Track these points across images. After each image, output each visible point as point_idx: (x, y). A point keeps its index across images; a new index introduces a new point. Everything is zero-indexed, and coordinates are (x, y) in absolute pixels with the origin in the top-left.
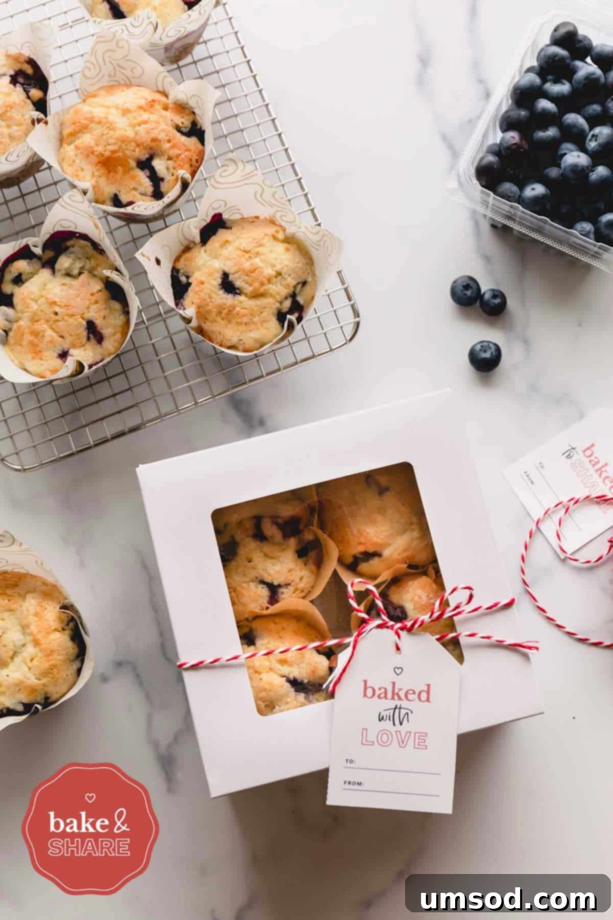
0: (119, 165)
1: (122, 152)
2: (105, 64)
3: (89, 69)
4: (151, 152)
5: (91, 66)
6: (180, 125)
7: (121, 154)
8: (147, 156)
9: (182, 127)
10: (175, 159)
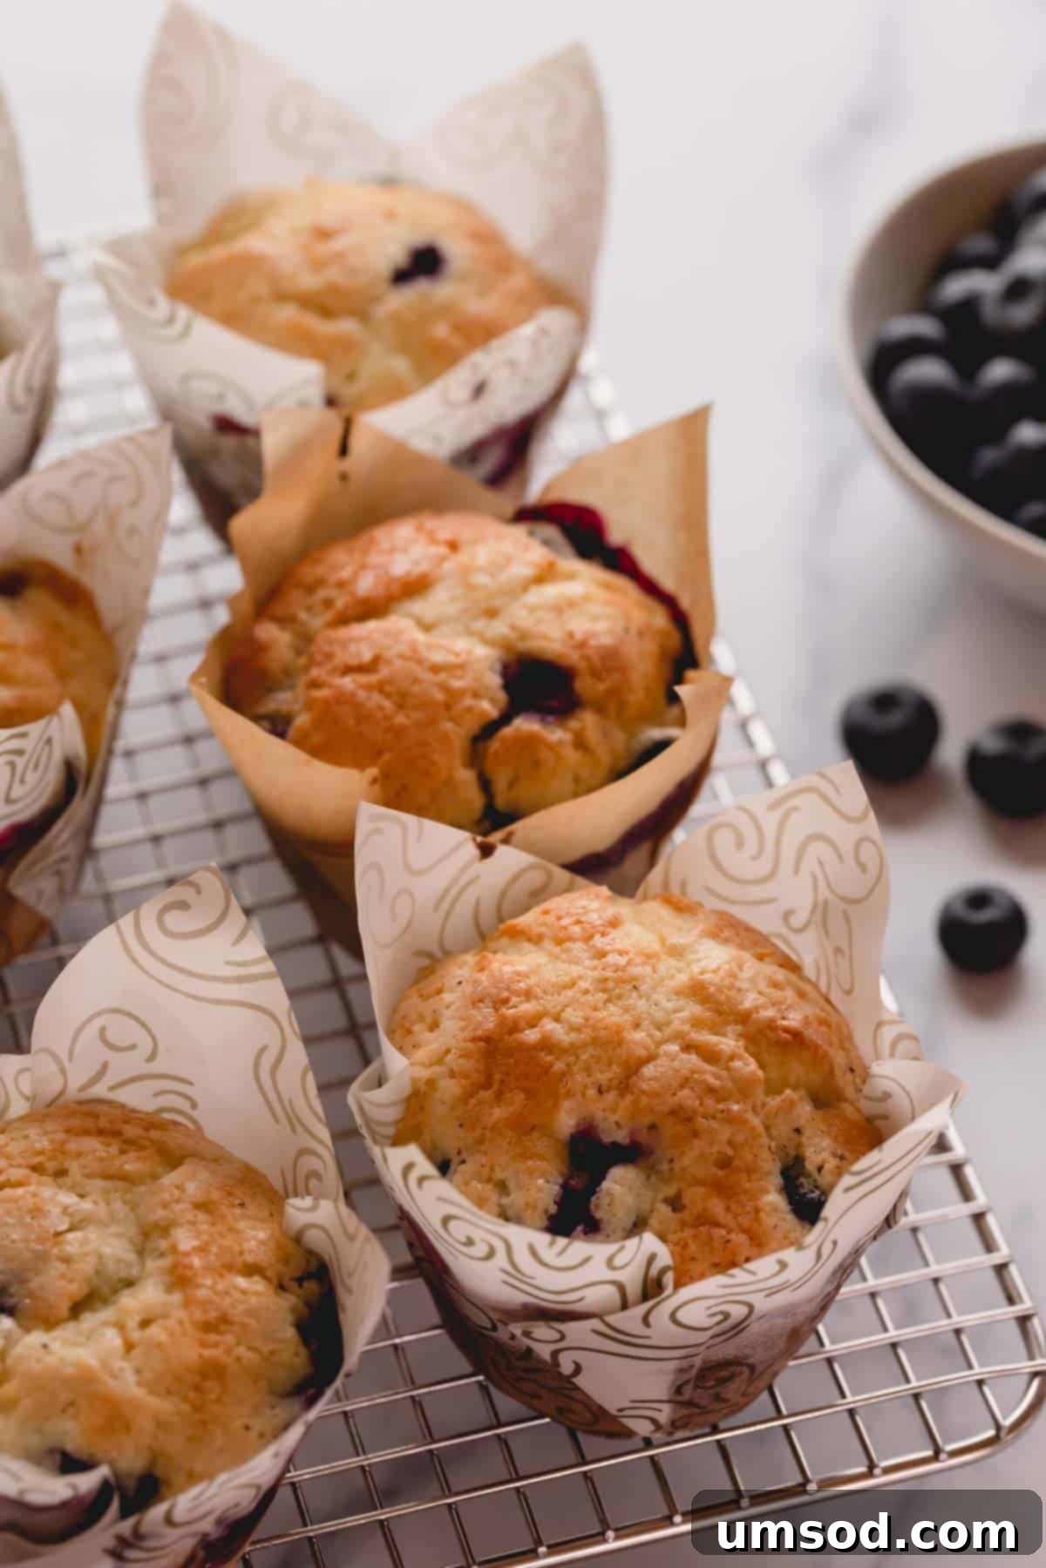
0: (524, 1090)
1: (568, 1065)
2: (797, 871)
3: (740, 843)
4: (643, 1137)
5: (751, 845)
6: (810, 1166)
7: (559, 1066)
8: (621, 1137)
9: (808, 1176)
10: (686, 1215)
